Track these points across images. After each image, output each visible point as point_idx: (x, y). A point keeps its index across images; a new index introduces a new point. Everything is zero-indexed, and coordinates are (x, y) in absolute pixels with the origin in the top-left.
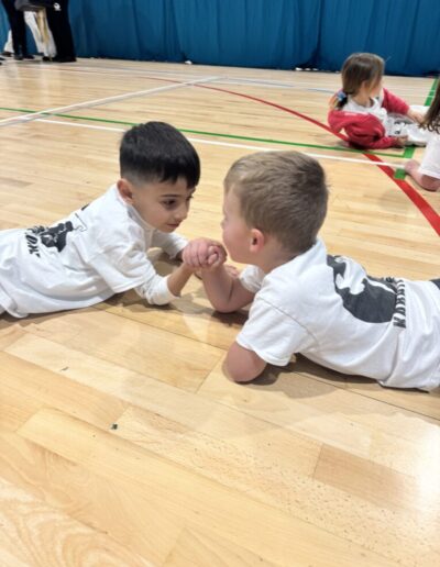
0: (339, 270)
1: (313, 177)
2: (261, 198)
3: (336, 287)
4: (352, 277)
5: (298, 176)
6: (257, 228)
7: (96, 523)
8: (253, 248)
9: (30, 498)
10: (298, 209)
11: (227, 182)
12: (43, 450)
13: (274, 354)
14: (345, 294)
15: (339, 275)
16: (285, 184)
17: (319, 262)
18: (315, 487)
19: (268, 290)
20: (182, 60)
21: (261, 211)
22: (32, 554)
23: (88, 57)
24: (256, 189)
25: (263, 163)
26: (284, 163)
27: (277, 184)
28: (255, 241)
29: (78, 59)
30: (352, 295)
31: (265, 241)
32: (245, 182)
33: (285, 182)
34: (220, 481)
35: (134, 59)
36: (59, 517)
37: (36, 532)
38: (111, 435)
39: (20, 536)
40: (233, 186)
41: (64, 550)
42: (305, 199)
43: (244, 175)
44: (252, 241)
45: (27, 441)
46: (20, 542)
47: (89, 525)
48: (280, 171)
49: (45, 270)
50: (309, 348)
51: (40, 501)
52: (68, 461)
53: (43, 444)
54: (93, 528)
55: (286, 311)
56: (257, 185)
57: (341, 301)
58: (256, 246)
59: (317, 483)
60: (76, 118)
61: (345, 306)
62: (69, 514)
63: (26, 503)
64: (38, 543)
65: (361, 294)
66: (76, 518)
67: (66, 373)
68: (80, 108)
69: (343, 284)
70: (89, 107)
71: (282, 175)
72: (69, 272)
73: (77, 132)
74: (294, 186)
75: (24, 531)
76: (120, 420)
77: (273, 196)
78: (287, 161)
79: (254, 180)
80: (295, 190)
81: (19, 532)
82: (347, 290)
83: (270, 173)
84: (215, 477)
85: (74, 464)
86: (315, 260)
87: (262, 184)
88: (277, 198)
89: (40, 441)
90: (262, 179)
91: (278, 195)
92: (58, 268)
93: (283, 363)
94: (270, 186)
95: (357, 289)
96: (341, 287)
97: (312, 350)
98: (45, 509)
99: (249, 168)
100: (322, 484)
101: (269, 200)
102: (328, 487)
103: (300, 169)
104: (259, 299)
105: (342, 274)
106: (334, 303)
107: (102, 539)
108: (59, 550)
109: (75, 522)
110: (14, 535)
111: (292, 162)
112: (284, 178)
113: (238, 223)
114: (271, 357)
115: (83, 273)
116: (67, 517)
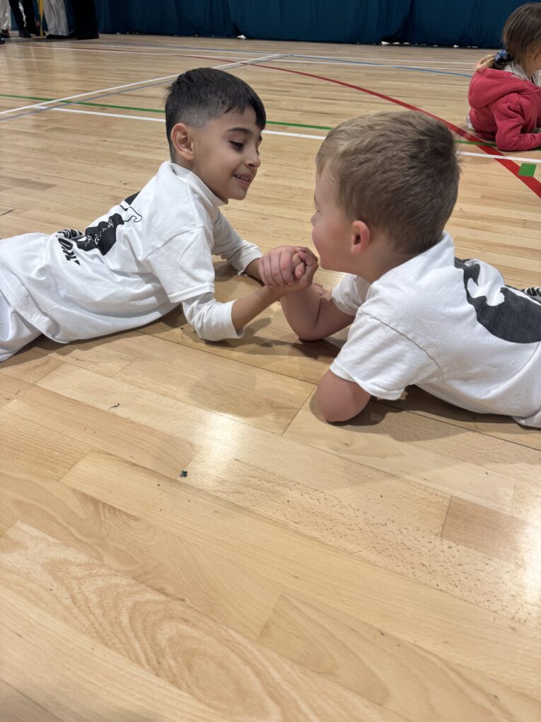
0: (472, 273)
1: (440, 145)
2: (368, 176)
3: (468, 295)
4: (489, 283)
5: (420, 143)
6: (361, 219)
7: (170, 589)
8: (354, 248)
9: (83, 558)
10: (418, 189)
11: (321, 157)
12: (95, 502)
13: (381, 384)
14: (480, 305)
15: (470, 281)
16: (402, 154)
17: (445, 264)
18: (445, 547)
19: (374, 302)
20: (234, 34)
21: (368, 193)
22: (92, 624)
23: (113, 32)
24: (362, 163)
25: (371, 128)
26: (398, 126)
27: (390, 154)
28: (358, 239)
29: (101, 35)
30: (490, 307)
31: (372, 238)
32: (345, 154)
33: (401, 151)
34: (321, 539)
35: (171, 34)
36: (123, 582)
37: (94, 599)
38: (180, 484)
39: (75, 603)
40: (329, 162)
41: (131, 620)
42: (428, 176)
43: (343, 146)
44: (353, 238)
45: (74, 491)
46: (75, 610)
47: (161, 591)
48: (394, 137)
49: (90, 279)
50: (431, 376)
51: (96, 562)
52: (128, 515)
53: (94, 495)
54: (167, 595)
55: (400, 329)
56: (362, 157)
57: (474, 315)
58: (359, 245)
59: (446, 543)
60: (103, 107)
61: (479, 320)
62: (134, 578)
63: (80, 565)
64: (98, 612)
65: (500, 305)
66: (143, 583)
67: (118, 411)
68: (108, 94)
69: (477, 292)
70: (119, 93)
71: (396, 142)
72: (120, 278)
73: (106, 123)
74: (413, 157)
75: (79, 597)
76: (189, 466)
77: (385, 172)
78: (403, 123)
79: (357, 151)
80: (415, 164)
81: (73, 597)
82: (483, 300)
83: (381, 139)
84: (316, 534)
85: (136, 519)
86: (440, 261)
87: (368, 155)
88: (389, 174)
89: (91, 491)
90: (368, 149)
91: (392, 170)
92: (104, 275)
93: (395, 395)
94: (379, 158)
95: (496, 299)
96: (475, 295)
97: (434, 380)
98: (104, 571)
99: (350, 135)
100: (453, 544)
101: (378, 177)
102: (460, 547)
103: (422, 133)
104: (363, 314)
105: (475, 280)
106: (465, 316)
107: (177, 607)
108: (125, 619)
109: (143, 586)
110: (68, 602)
111: (410, 124)
112: (398, 147)
113: (333, 215)
114: (378, 389)
115: (138, 279)
116: (132, 581)
